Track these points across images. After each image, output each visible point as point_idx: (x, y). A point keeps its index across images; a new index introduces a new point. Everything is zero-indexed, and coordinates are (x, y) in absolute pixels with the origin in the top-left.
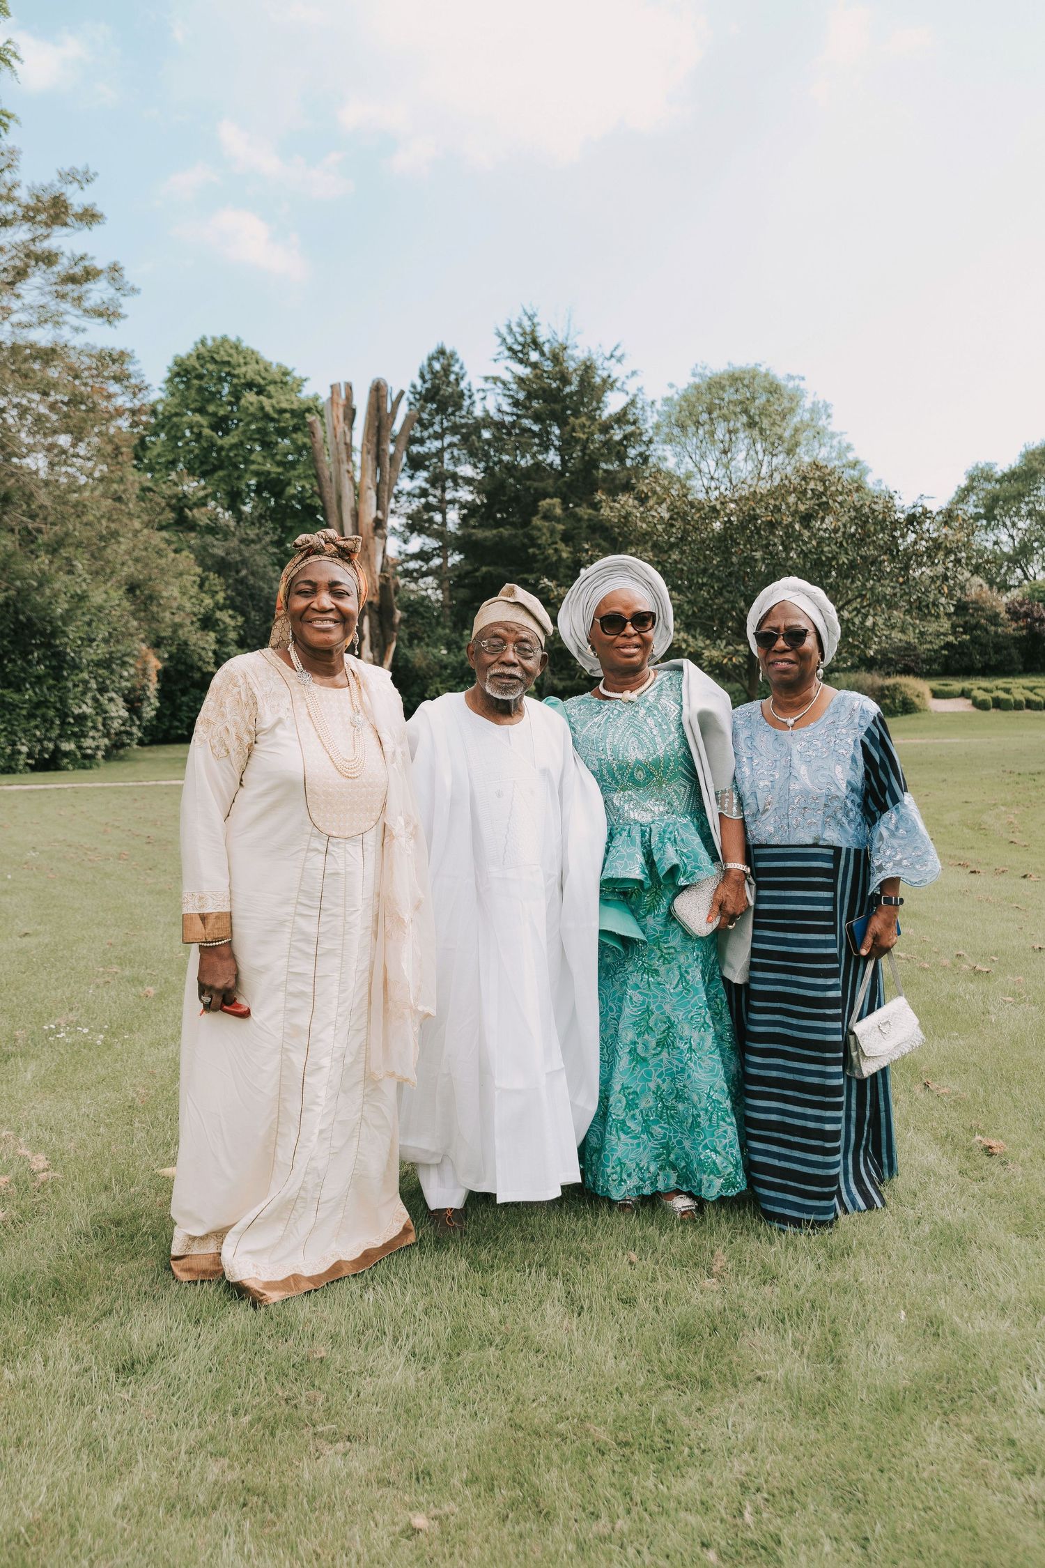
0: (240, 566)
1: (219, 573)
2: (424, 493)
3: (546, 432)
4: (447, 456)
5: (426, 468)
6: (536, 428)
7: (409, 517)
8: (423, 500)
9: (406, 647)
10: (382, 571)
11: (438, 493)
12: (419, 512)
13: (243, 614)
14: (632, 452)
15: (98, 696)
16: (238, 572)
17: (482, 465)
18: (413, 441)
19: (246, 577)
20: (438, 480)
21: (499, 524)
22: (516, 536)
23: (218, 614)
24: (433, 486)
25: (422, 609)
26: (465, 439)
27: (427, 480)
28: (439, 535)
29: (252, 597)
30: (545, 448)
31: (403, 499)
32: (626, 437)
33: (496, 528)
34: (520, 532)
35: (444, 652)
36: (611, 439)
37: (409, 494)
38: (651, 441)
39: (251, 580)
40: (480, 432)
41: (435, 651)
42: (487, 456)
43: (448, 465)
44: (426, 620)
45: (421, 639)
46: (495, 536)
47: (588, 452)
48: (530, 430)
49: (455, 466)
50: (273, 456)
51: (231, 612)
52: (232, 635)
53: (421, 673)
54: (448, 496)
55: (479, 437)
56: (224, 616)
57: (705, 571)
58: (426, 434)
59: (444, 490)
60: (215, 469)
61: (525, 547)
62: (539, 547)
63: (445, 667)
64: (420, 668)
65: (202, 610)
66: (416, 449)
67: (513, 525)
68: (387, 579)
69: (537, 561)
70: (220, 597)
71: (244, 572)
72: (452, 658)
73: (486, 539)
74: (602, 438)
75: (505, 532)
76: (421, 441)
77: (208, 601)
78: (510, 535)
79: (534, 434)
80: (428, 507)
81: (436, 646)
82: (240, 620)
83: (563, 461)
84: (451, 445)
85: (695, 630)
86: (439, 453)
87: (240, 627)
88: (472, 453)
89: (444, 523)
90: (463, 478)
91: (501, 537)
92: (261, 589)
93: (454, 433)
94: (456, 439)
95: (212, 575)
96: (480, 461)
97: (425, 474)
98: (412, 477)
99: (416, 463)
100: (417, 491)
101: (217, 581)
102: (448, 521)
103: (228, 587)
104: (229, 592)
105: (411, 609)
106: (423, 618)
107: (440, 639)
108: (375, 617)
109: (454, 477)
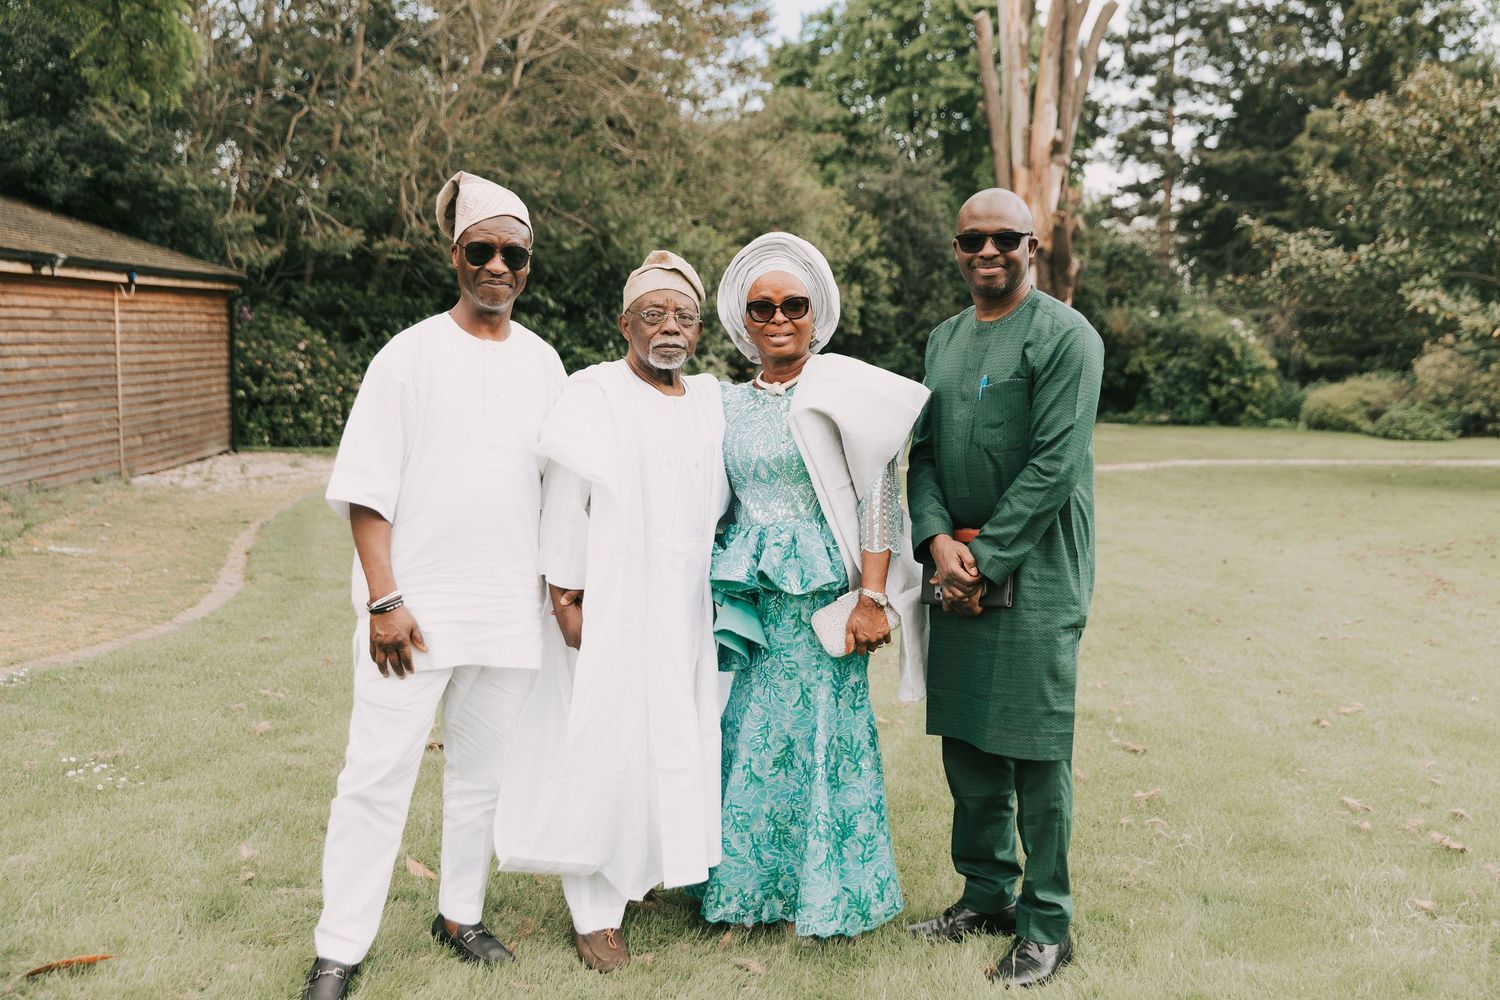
0: (901, 204)
1: (875, 213)
2: (1144, 106)
3: (1325, 17)
4: (1178, 56)
5: (1153, 73)
6: (1310, 13)
7: (1121, 138)
8: (1143, 116)
9: (1103, 307)
10: (1060, 207)
11: (1164, 104)
12: (1132, 131)
13: (902, 263)
14: (1451, 40)
15: (696, 359)
16: (898, 211)
17: (1229, 66)
18: (1134, 37)
19: (906, 218)
20: (1166, 88)
21: (1248, 145)
22: (1266, 160)
23: (869, 265)
24: (1159, 97)
25: (1129, 259)
26: (1207, 31)
27: (1151, 89)
28: (1161, 160)
29: (913, 242)
30: (1321, 39)
31: (1117, 115)
32: (1437, 21)
33: (1241, 149)
34: (1275, 154)
35: (1155, 314)
36: (1414, 23)
37: (1126, 109)
38: (1483, 22)
39: (913, 221)
40: (1226, 22)
41: (1142, 313)
42: (1236, 56)
43: (1180, 70)
44: (1133, 274)
45: (1122, 298)
46: (1236, 162)
47: (1379, 41)
48: (1303, 17)
49: (1191, 68)
50: (964, 64)
51: (884, 261)
52: (885, 289)
53: (1121, 341)
54: (1177, 111)
55: (1226, 30)
56: (876, 266)
57: (1480, 204)
58: (1153, 28)
59: (1172, 103)
60: (893, 86)
61: (1279, 175)
62: (1295, 175)
63: (1154, 334)
64: (1120, 335)
65: (847, 259)
66: (1138, 49)
67: (1265, 145)
68: (1063, 219)
69: (1292, 194)
70: (873, 243)
71: (904, 212)
72: (1163, 324)
73: (1224, 164)
74: (1407, 21)
75: (1251, 156)
76: (1146, 38)
77: (856, 247)
78: (1258, 160)
79: (1308, 22)
80: (1149, 125)
81: (1143, 305)
82: (896, 271)
83: (1347, 58)
84: (1188, 42)
85: (1462, 288)
86: (1170, 53)
87: (895, 280)
88: (1215, 50)
89: (1169, 146)
90: (1201, 84)
91: (1245, 162)
92: (925, 233)
93: (1193, 26)
94: (1196, 34)
95: (866, 216)
96: (1226, 60)
97: (1150, 81)
98: (1133, 86)
99: (1139, 67)
100: (1136, 104)
101: (871, 223)
102: (1175, 141)
103: (884, 230)
104: (885, 236)
105: (1116, 258)
106: (1131, 270)
107: (1151, 296)
108: (1045, 268)
109: (1187, 84)
